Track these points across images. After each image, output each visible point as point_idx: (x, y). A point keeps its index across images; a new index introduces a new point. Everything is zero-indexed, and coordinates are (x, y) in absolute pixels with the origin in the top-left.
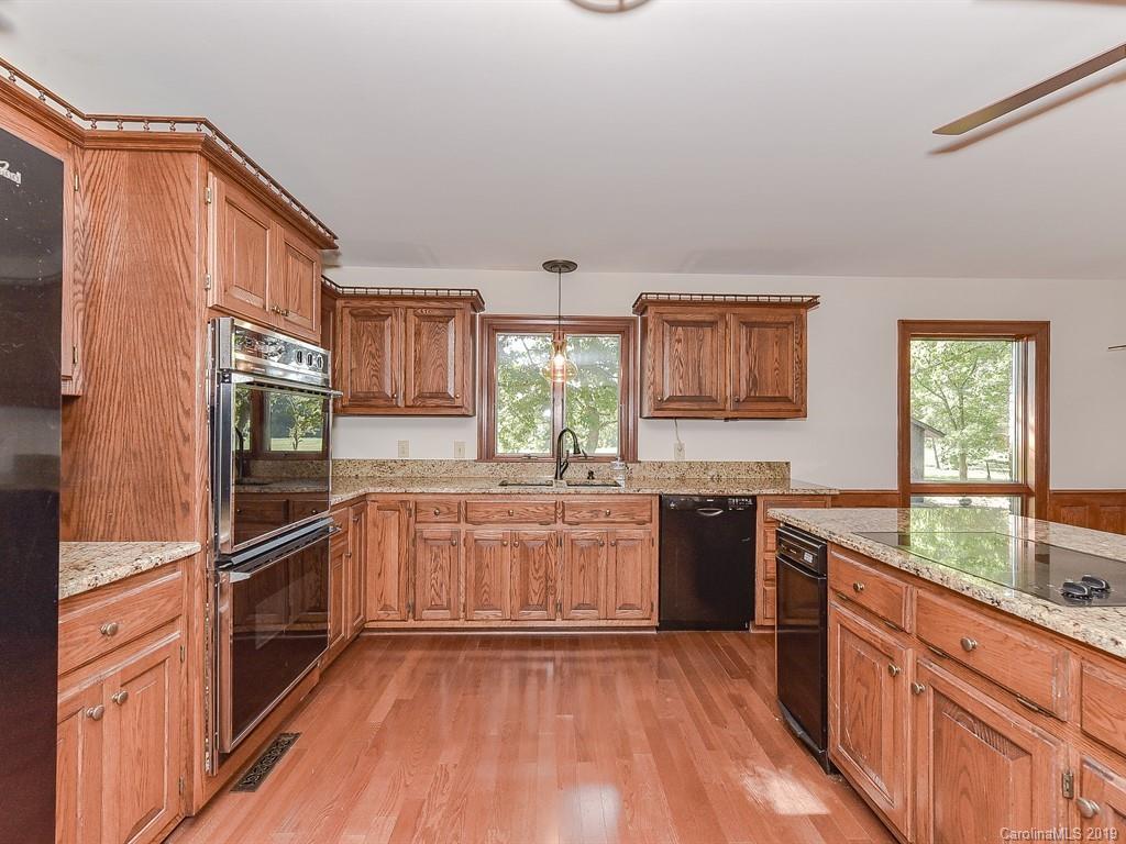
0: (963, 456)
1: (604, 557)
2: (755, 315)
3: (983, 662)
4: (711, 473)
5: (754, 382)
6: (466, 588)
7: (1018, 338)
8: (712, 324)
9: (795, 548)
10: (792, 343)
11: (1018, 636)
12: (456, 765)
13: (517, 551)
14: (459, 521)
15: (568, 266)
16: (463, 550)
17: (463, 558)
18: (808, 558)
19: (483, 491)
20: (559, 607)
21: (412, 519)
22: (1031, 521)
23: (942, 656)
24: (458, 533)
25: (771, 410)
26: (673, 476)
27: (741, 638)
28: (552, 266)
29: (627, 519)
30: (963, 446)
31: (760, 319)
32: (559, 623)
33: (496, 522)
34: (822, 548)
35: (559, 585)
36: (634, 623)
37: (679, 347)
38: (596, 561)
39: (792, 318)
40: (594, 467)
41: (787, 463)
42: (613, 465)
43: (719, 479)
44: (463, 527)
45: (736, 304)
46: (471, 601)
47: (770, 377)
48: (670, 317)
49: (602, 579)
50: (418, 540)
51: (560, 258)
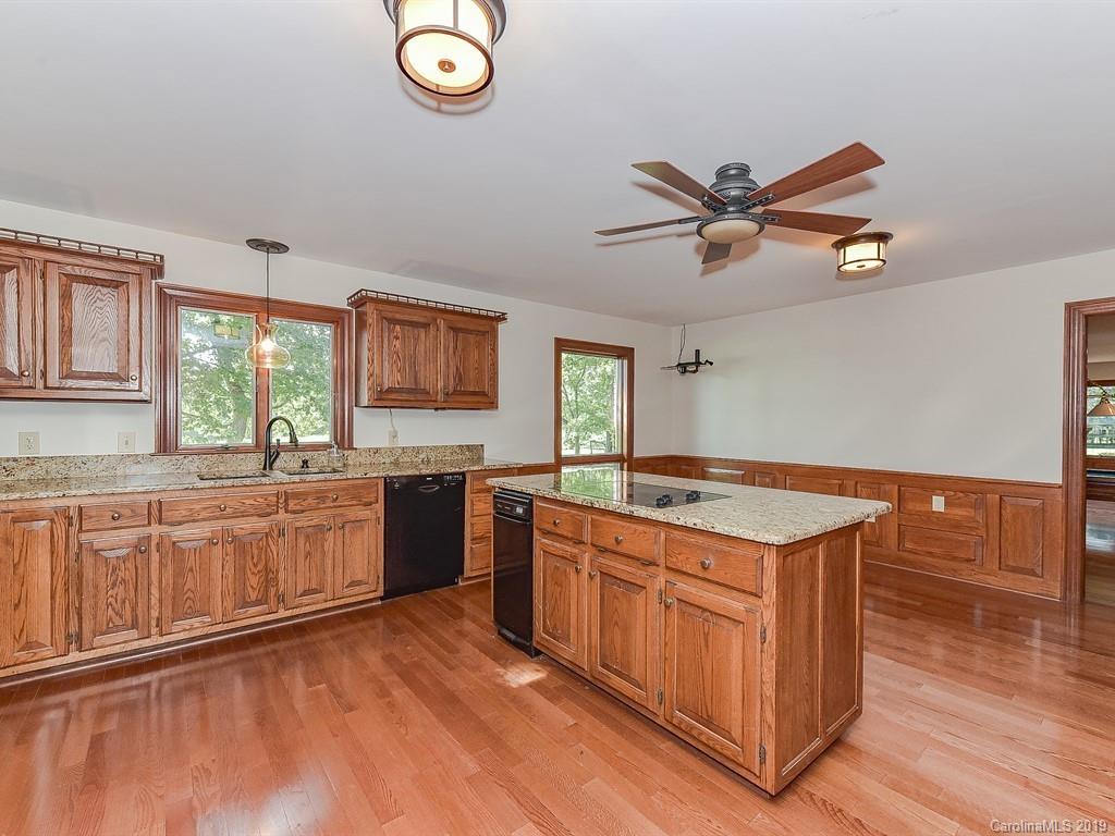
0: (577, 438)
1: (331, 539)
2: (461, 323)
3: (624, 548)
4: (421, 456)
5: (460, 378)
6: (161, 601)
7: (619, 357)
8: (426, 326)
9: (508, 505)
10: (488, 349)
11: (640, 528)
12: (214, 761)
13: (230, 548)
14: (149, 524)
15: (279, 248)
16: (155, 557)
17: (155, 565)
18: (520, 510)
19: (186, 486)
20: (281, 599)
21: (74, 529)
22: (625, 473)
23: (604, 550)
24: (150, 537)
25: (473, 402)
26: (388, 461)
27: (454, 590)
28: (256, 244)
29: (354, 502)
30: (578, 431)
31: (463, 326)
32: (282, 614)
33: (204, 520)
34: (529, 501)
35: (281, 576)
36: (361, 598)
37: (397, 343)
38: (323, 546)
39: (487, 328)
40: (307, 455)
41: (482, 446)
42: (329, 453)
43: (429, 462)
44: (155, 530)
45: (445, 311)
46: (168, 612)
47: (472, 374)
48: (390, 315)
49: (329, 562)
50: (84, 552)
51: (269, 238)
